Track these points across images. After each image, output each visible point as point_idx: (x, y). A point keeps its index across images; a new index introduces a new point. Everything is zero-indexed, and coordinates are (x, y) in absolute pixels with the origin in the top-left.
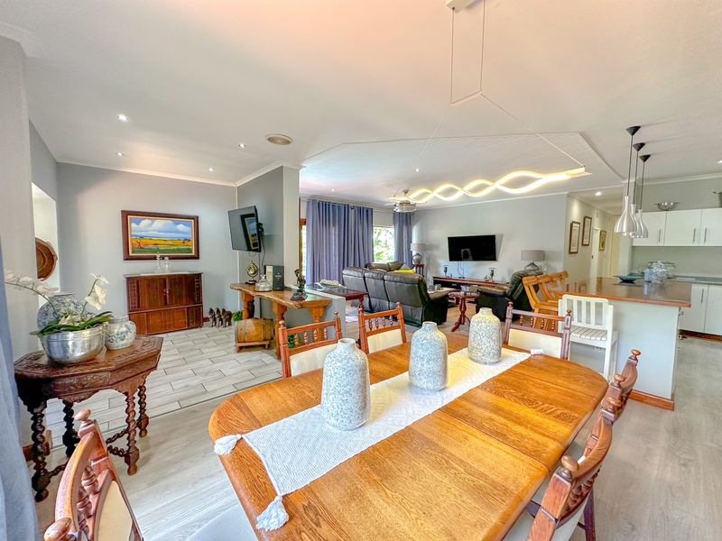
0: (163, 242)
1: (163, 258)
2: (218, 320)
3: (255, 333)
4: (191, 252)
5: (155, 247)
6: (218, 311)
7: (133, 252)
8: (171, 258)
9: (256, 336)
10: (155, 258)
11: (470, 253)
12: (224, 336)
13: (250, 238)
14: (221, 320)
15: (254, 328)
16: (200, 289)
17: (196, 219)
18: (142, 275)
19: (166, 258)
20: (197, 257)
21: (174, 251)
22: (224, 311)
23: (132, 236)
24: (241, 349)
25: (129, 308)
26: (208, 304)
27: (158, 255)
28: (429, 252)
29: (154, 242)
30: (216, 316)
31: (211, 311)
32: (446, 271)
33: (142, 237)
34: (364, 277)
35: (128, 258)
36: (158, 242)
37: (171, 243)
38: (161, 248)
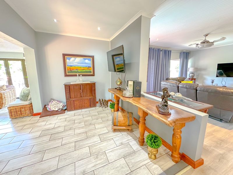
0: (80, 68)
1: (79, 75)
2: (102, 104)
3: (124, 122)
4: (91, 73)
5: (76, 70)
6: (103, 100)
7: (68, 73)
8: (83, 75)
9: (124, 124)
10: (76, 75)
11: (223, 72)
12: (105, 115)
13: (116, 66)
14: (104, 104)
15: (123, 119)
16: (95, 90)
17: (93, 57)
18: (71, 83)
19: (81, 75)
20: (93, 75)
21: (84, 72)
22: (105, 100)
23: (67, 65)
24: (115, 130)
25: (66, 98)
26: (98, 97)
27: (78, 74)
28: (199, 72)
29: (77, 68)
30: (102, 102)
31: (100, 100)
32: (213, 82)
33: (71, 66)
34: (178, 87)
35: (66, 75)
36: (78, 68)
37: (83, 68)
38: (79, 71)
